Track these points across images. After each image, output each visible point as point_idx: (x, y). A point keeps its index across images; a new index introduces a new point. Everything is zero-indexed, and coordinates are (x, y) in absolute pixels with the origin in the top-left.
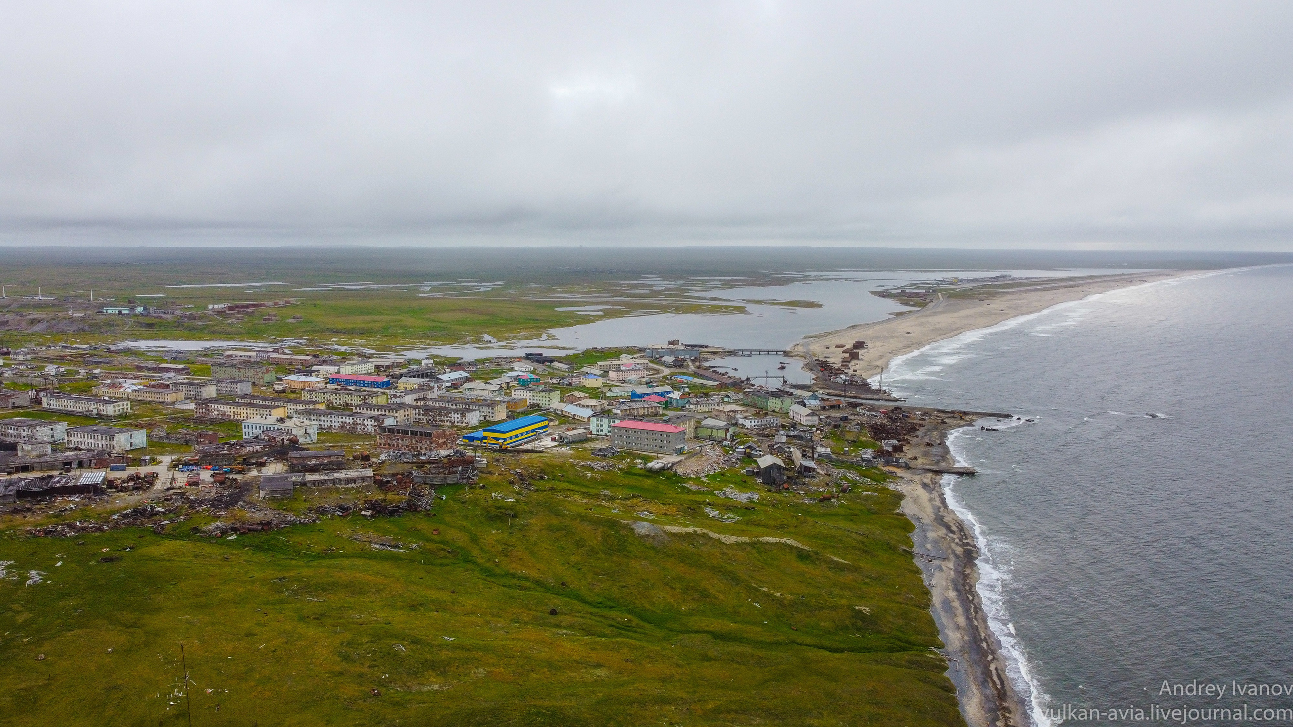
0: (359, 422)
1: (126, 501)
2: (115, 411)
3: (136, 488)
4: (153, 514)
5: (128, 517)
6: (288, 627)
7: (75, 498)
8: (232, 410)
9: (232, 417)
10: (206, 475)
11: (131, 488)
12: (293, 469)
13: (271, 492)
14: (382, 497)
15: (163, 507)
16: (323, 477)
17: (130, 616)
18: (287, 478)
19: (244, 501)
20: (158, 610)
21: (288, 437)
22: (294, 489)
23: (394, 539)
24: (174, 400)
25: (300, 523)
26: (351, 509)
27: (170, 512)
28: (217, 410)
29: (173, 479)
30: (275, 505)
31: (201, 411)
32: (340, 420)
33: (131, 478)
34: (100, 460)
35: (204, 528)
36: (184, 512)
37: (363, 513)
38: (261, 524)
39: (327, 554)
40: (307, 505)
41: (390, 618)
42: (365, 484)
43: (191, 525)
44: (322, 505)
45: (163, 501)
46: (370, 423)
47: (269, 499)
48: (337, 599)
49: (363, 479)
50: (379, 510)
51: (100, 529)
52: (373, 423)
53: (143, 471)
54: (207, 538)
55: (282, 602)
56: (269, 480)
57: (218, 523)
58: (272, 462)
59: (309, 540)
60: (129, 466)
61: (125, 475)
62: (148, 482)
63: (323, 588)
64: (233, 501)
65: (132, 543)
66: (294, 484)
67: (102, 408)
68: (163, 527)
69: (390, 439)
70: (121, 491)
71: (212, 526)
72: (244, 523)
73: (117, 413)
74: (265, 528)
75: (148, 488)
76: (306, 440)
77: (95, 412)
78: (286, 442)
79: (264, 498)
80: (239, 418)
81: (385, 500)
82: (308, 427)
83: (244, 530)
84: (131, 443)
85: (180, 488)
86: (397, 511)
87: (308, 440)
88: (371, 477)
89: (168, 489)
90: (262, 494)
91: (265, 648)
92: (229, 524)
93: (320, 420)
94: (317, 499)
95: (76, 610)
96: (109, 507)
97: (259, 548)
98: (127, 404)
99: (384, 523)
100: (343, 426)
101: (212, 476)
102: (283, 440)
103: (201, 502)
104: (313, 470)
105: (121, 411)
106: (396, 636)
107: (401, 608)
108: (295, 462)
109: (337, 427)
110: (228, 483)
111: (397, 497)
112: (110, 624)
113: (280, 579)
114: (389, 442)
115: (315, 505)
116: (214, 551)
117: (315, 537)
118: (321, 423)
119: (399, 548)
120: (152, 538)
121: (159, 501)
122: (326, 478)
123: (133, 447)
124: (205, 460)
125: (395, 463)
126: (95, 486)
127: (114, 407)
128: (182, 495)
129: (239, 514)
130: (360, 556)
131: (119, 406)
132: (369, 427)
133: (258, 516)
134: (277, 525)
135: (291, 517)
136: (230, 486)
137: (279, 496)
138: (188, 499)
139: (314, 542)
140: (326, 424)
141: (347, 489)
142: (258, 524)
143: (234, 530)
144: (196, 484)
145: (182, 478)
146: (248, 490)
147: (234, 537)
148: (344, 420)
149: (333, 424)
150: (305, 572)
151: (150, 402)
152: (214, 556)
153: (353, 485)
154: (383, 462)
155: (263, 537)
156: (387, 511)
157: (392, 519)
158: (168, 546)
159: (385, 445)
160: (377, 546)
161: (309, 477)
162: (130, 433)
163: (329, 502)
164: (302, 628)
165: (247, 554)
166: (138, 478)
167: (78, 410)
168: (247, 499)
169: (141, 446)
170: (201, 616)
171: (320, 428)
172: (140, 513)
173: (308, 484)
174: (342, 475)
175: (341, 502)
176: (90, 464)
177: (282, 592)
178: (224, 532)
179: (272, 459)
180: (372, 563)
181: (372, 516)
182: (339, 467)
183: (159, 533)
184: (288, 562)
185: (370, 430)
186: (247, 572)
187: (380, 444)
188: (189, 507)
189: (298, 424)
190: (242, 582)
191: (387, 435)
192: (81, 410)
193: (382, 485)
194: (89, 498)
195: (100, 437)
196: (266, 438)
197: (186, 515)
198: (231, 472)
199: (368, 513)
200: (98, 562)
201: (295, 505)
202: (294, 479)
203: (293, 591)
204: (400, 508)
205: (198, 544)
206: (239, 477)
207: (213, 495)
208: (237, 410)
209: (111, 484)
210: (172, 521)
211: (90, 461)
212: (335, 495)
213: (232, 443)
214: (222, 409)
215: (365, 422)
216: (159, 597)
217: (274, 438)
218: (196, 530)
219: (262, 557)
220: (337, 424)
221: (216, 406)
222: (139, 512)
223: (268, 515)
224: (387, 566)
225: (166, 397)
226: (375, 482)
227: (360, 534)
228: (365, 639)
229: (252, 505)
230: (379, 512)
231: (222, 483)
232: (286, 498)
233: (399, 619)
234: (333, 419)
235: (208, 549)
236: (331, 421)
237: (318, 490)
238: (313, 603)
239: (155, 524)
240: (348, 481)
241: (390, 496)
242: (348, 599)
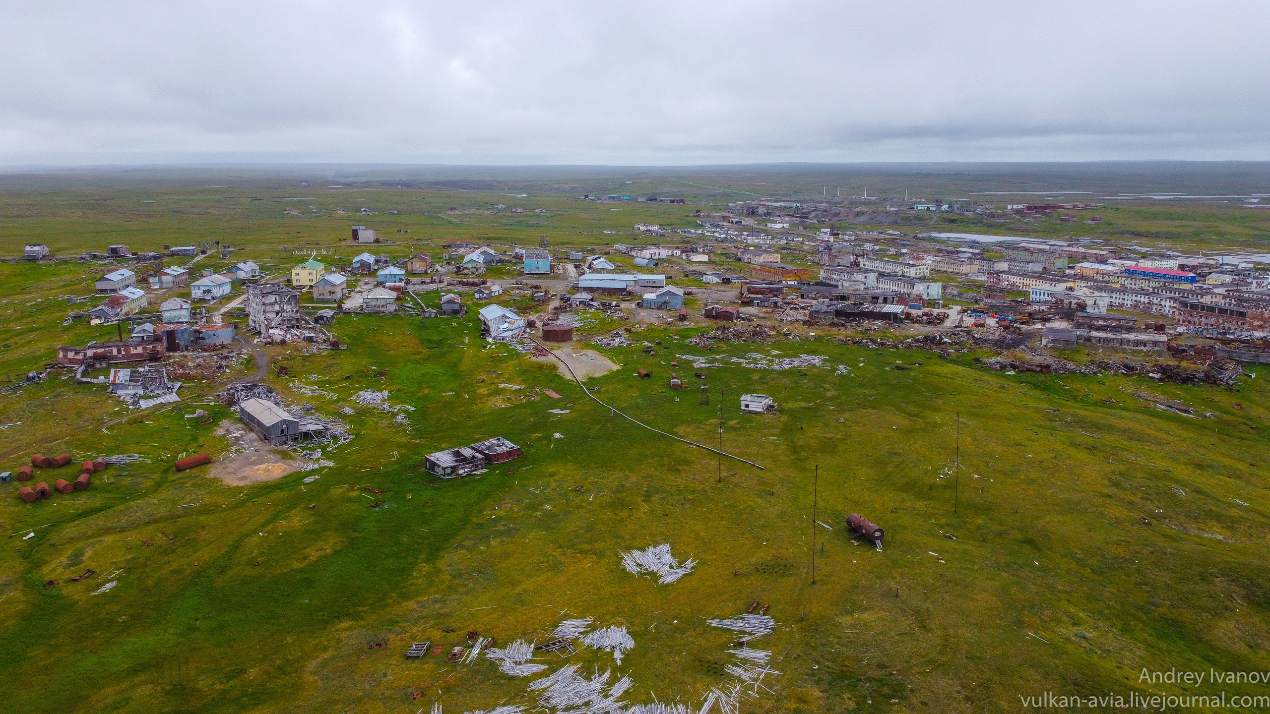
0: (1155, 301)
1: (920, 331)
2: (916, 274)
3: (929, 323)
4: (941, 343)
5: (920, 342)
6: (1058, 447)
7: (879, 323)
8: (1022, 281)
9: (1021, 288)
10: (991, 322)
11: (924, 322)
12: (1078, 325)
13: (1053, 341)
14: (1176, 363)
15: (950, 339)
16: (1109, 336)
17: (912, 409)
18: (1071, 332)
19: (1026, 346)
20: (938, 410)
21: (1076, 301)
22: (1077, 342)
23: (1183, 404)
24: (968, 271)
25: (1080, 372)
26: (1137, 370)
27: (956, 343)
28: (1007, 281)
29: (961, 320)
30: (1057, 354)
31: (992, 280)
32: (1134, 298)
33: (925, 314)
34: (901, 299)
35: (985, 360)
36: (968, 346)
37: (1151, 375)
38: (1040, 366)
39: (1105, 403)
40: (1089, 358)
41: (1171, 469)
42: (1156, 348)
43: (974, 356)
44: (1105, 360)
45: (950, 335)
46: (1168, 304)
47: (1051, 348)
48: (1111, 439)
49: (1155, 343)
50: (1169, 375)
51: (896, 347)
52: (1172, 304)
53: (935, 311)
54: (987, 368)
55: (1055, 429)
56: (1053, 331)
57: (999, 359)
58: (1056, 320)
59: (1088, 389)
60: (924, 307)
61: (920, 312)
62: (939, 319)
63: (1097, 427)
64: (1015, 344)
65: (921, 361)
66: (1078, 338)
67: (906, 270)
68: (948, 354)
69: (1192, 316)
70: (916, 322)
71: (993, 360)
72: (1023, 363)
73: (918, 276)
74: (1044, 370)
75: (939, 324)
76: (1094, 312)
77: (900, 273)
78: (1073, 306)
79: (1046, 346)
80: (1027, 289)
81: (1178, 367)
82: (1098, 298)
83: (1022, 369)
84: (928, 294)
85: (967, 327)
86: (1191, 379)
87: (1096, 311)
88: (1165, 342)
89: (956, 327)
90: (1044, 341)
91: (1033, 458)
92: (1009, 361)
93: (1112, 297)
94: (1100, 354)
95: (871, 396)
96: (904, 333)
97: (1036, 386)
98: (927, 269)
99: (1174, 389)
100: (1136, 306)
101: (997, 322)
102: (1070, 303)
103: (986, 341)
104: (1099, 329)
105: (922, 274)
106: (1177, 481)
107: (1186, 464)
108: (1080, 321)
109: (1129, 306)
110: (1012, 329)
111: (1193, 366)
112: (897, 411)
113: (1054, 411)
114: (1190, 319)
115: (1098, 359)
116: (993, 380)
117: (1094, 387)
118: (1112, 300)
119: (1189, 413)
120: (939, 361)
121: (947, 334)
122: (1114, 337)
123: (929, 297)
124: (990, 310)
125: (1195, 337)
126: (895, 315)
127: (917, 270)
128: (968, 333)
129: (1019, 355)
130: (1143, 413)
131: (920, 269)
132: (1167, 309)
133: (1038, 360)
134: (1056, 371)
135: (1071, 365)
136: (1014, 332)
137: (1061, 346)
138: (973, 337)
139: (1096, 392)
140: (1118, 301)
141: (1135, 351)
142: (1037, 366)
143: (1014, 367)
144: (982, 326)
145: (969, 321)
146: (1031, 338)
147: (1012, 373)
148: (1138, 298)
149: (1126, 302)
150: (1081, 412)
151: (946, 272)
152: (992, 383)
153: (1142, 348)
154: (1180, 334)
155: (1041, 378)
156: (1179, 378)
157: (1184, 386)
158: (949, 369)
159: (1184, 321)
160: (1163, 407)
161: (1094, 334)
162: (928, 284)
163: (1115, 359)
164: (1072, 451)
165: (1023, 388)
166: (931, 315)
167: (887, 271)
168: (1029, 345)
169: (936, 297)
170: (975, 422)
171: (1111, 305)
172: (930, 340)
173: (1093, 341)
174: (1132, 336)
175: (1126, 361)
176: (893, 301)
177: (1055, 421)
178: (1003, 367)
179: (1058, 317)
180: (1154, 420)
181: (1161, 380)
182: (1129, 330)
183: (945, 358)
184: (1063, 402)
185: (1167, 312)
186: (1022, 401)
187: (1179, 320)
188: (974, 343)
189: (1088, 293)
190: (1016, 406)
191: (1188, 311)
192: (889, 271)
193: (1176, 352)
194: (889, 324)
195: (902, 285)
196: (1053, 300)
197: (970, 348)
198: (1016, 321)
199: (1157, 376)
200: (892, 369)
201: (1076, 357)
202: (1078, 333)
203: (1066, 422)
204: (1196, 378)
205: (978, 372)
206: (1023, 327)
207: (996, 336)
208: (1027, 281)
209: (908, 316)
210: (957, 351)
211: (893, 298)
212: (1121, 355)
213: (1019, 300)
214: (1012, 280)
215: (1163, 303)
216: (940, 402)
217: (1062, 301)
218: (977, 360)
219: (1037, 393)
220: (1130, 303)
221: (1007, 276)
222: (929, 340)
223: (1049, 360)
224: (1172, 426)
225: (961, 268)
226: (1168, 349)
227: (1145, 392)
228: (1140, 475)
229: (1033, 350)
230: (1169, 377)
231: (1006, 328)
232: (1068, 349)
233: (1181, 471)
234: (1126, 297)
235: (986, 377)
236: (1124, 299)
237: (1103, 347)
238: (1084, 436)
239: (942, 351)
240: (1138, 343)
241: (1184, 364)
242: (1125, 442)
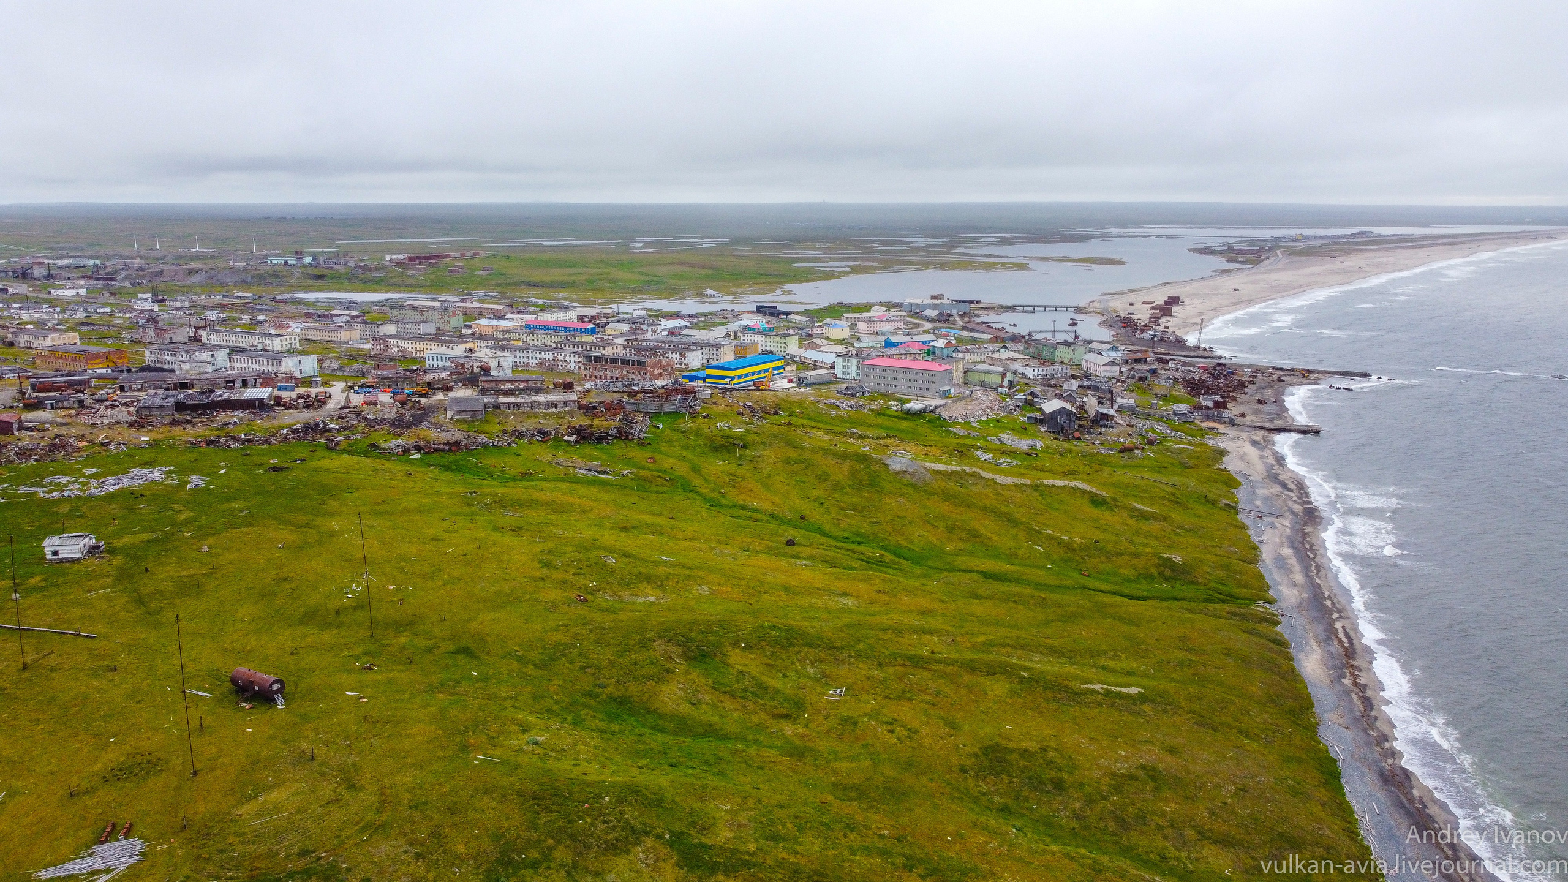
0: (560, 358)
1: (297, 418)
2: (282, 346)
3: (308, 407)
4: (325, 430)
5: (298, 432)
6: (481, 535)
7: (240, 414)
8: (414, 346)
9: (414, 354)
10: (385, 398)
11: (301, 406)
12: (484, 392)
13: (459, 413)
14: (588, 422)
15: (337, 424)
16: (519, 400)
17: (302, 518)
18: (477, 400)
19: (429, 422)
20: (332, 514)
21: (478, 364)
22: (486, 412)
23: (602, 466)
24: (348, 338)
25: (493, 445)
26: (551, 434)
27: (345, 429)
28: (397, 347)
29: (348, 399)
30: (465, 427)
31: (378, 347)
32: (539, 356)
33: (301, 396)
34: (267, 380)
35: (384, 445)
36: (360, 430)
37: (566, 438)
38: (448, 443)
39: (525, 476)
40: (501, 428)
41: (598, 537)
42: (568, 409)
43: (368, 442)
44: (518, 428)
45: (337, 420)
46: (572, 359)
47: (458, 421)
48: (536, 516)
49: (566, 403)
50: (584, 436)
51: (267, 442)
52: (576, 359)
53: (313, 392)
54: (387, 454)
55: (475, 514)
56: (458, 401)
57: (400, 441)
58: (459, 387)
59: (505, 463)
60: (298, 387)
61: (294, 395)
62: (319, 401)
63: (520, 504)
64: (417, 421)
65: (303, 456)
66: (486, 406)
67: (267, 342)
68: (337, 444)
69: (596, 369)
70: (290, 408)
71: (393, 443)
72: (428, 443)
73: (285, 348)
74: (453, 448)
75: (319, 407)
76: (500, 374)
77: (260, 347)
78: (476, 370)
79: (451, 419)
80: (422, 355)
81: (591, 426)
82: (502, 359)
83: (428, 450)
84: (300, 370)
85: (355, 407)
86: (605, 438)
87: (501, 374)
88: (574, 401)
89: (342, 408)
90: (449, 414)
91: (454, 552)
92: (411, 442)
93: (515, 357)
94: (512, 422)
95: (242, 511)
96: (276, 423)
97: (447, 468)
98: (295, 339)
99: (590, 450)
100: (541, 365)
101: (392, 397)
102: (472, 366)
103: (381, 422)
104: (507, 393)
105: (289, 346)
106: (606, 549)
107: (611, 529)
108: (486, 386)
109: (534, 365)
110: (411, 404)
111: (605, 423)
112: (280, 524)
113: (471, 493)
114: (596, 373)
115: (510, 428)
116: (396, 467)
117: (510, 460)
118: (516, 360)
119: (608, 473)
120: (326, 453)
121: (332, 419)
122: (523, 400)
123: (303, 375)
124: (383, 384)
125: (602, 393)
126: (261, 401)
127: (281, 341)
128: (358, 414)
129: (422, 433)
130: (563, 480)
131: (286, 340)
132: (573, 364)
133: (445, 437)
134: (467, 447)
135: (482, 439)
136: (413, 407)
137: (468, 417)
138: (365, 418)
139: (512, 464)
140: (522, 360)
141: (546, 415)
142: (444, 444)
143: (418, 449)
144: (375, 403)
145: (357, 399)
146: (433, 412)
147: (418, 456)
148: (542, 356)
149: (530, 361)
150: (501, 490)
151: (320, 341)
152: (395, 471)
153: (554, 409)
154: (589, 391)
155: (451, 457)
156: (593, 438)
157: (599, 446)
158: (341, 461)
159: (590, 376)
160: (582, 472)
161: (503, 399)
162: (299, 358)
163: (528, 425)
164: (496, 536)
165: (434, 472)
166: (309, 396)
167: (241, 345)
168: (433, 420)
169: (312, 374)
170: (381, 521)
171: (515, 365)
172: (312, 429)
173: (502, 407)
174: (541, 398)
175: (540, 427)
176: (255, 383)
177: (473, 505)
178: (406, 451)
179: (460, 385)
180: (575, 486)
181: (576, 442)
182: (538, 391)
183: (333, 449)
184: (480, 481)
185: (573, 368)
186: (433, 488)
187: (585, 376)
188: (367, 425)
189: (490, 354)
190: (427, 495)
191: (593, 365)
192: (244, 345)
193: (587, 410)
194: (254, 414)
195: (265, 362)
196: (453, 365)
197: (363, 433)
198: (414, 394)
199: (572, 438)
200: (266, 471)
201: (487, 428)
202: (485, 400)
203: (486, 504)
204: (609, 435)
205: (377, 460)
206: (423, 400)
207: (393, 415)
208: (420, 346)
209: (278, 401)
210: (348, 438)
211: (255, 379)
212: (533, 420)
213: (415, 368)
214: (403, 345)
215: (568, 358)
216: (334, 504)
217: (463, 365)
218: (374, 446)
219: (449, 476)
220: (535, 361)
221: (396, 341)
222: (310, 428)
223: (457, 435)
224: (593, 491)
225: (339, 335)
226: (579, 408)
227: (563, 458)
228: (569, 549)
229: (438, 425)
230: (584, 438)
231: (403, 403)
232: (477, 420)
233: (608, 537)
234: (530, 355)
235: (387, 465)
236: (528, 358)
237: (514, 414)
238: (508, 518)
239: (329, 440)
240: (548, 405)
241: (597, 422)
242: (549, 516)
